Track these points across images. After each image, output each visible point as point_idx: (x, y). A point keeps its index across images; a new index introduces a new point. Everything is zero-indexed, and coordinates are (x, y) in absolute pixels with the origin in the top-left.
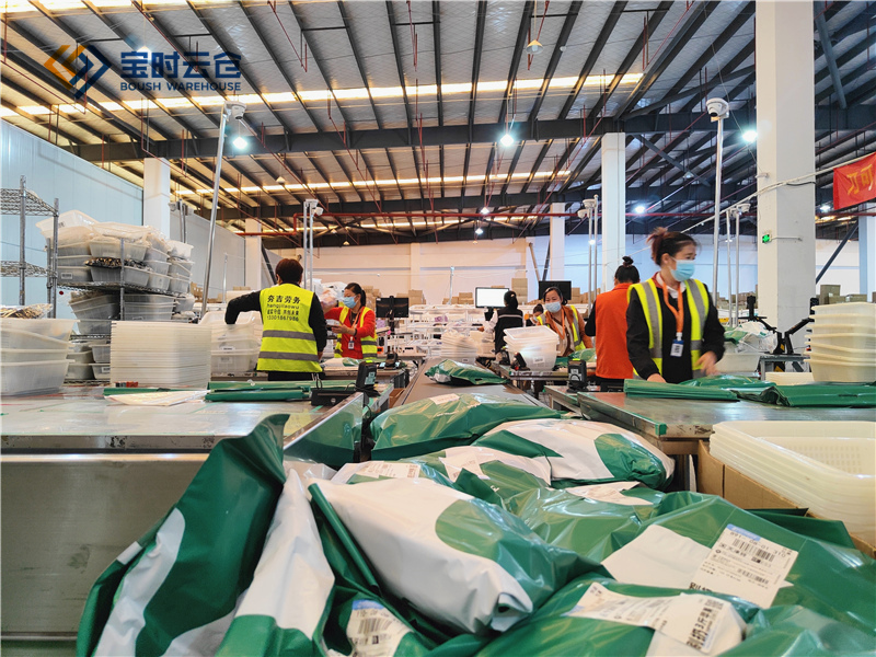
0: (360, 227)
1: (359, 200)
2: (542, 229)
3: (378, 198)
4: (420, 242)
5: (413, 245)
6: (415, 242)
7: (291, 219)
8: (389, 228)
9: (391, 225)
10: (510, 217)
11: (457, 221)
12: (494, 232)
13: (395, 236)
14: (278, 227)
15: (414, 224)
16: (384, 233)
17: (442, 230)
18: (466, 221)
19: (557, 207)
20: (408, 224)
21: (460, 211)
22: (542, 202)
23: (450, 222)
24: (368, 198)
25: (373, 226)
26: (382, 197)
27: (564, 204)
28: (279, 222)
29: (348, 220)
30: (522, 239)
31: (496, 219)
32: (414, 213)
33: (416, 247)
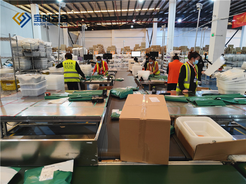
0: (97, 25)
1: (96, 17)
2: (151, 26)
3: (102, 16)
4: (114, 29)
5: (112, 30)
6: (113, 29)
7: (76, 22)
8: (105, 25)
9: (106, 24)
10: (141, 22)
11: (125, 23)
12: (136, 26)
13: (107, 27)
14: (72, 25)
15: (113, 24)
16: (104, 26)
17: (121, 26)
18: (128, 23)
19: (155, 20)
20: (111, 24)
21: (126, 20)
22: (151, 18)
23: (123, 23)
24: (99, 16)
25: (100, 24)
26: (103, 16)
27: (157, 19)
28: (72, 23)
29: (93, 23)
30: (145, 29)
31: (137, 22)
32: (113, 21)
33: (113, 31)
